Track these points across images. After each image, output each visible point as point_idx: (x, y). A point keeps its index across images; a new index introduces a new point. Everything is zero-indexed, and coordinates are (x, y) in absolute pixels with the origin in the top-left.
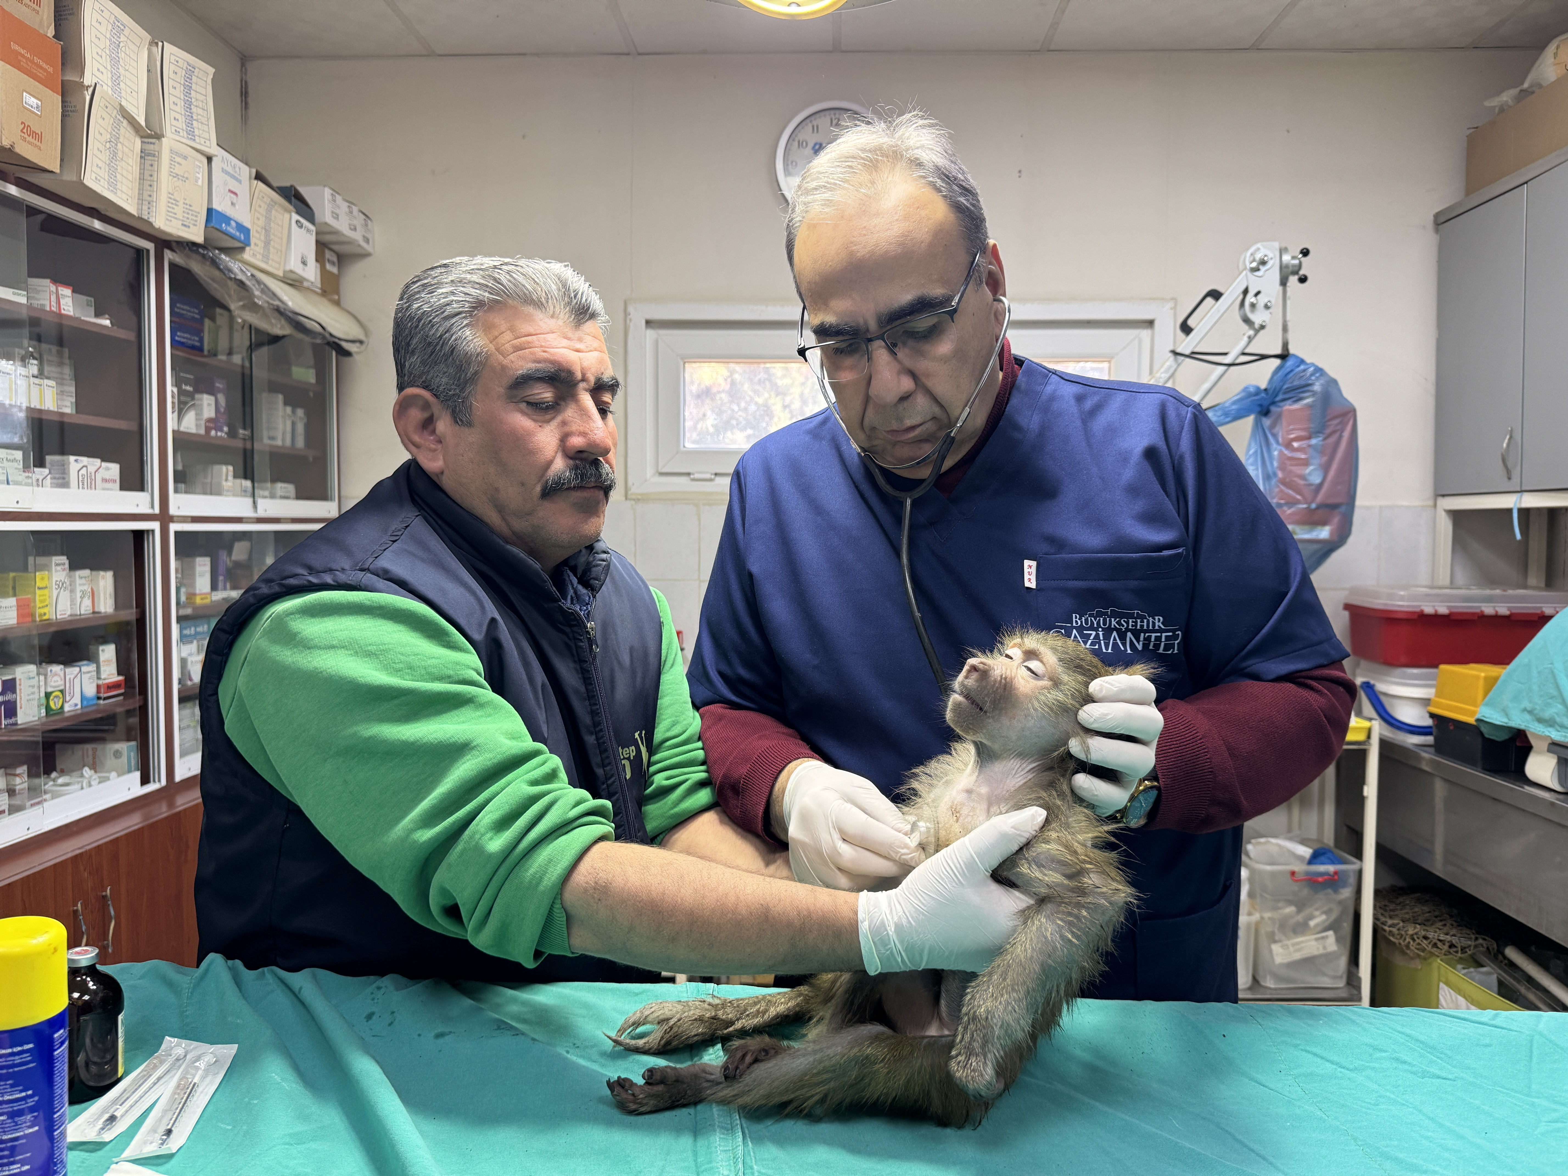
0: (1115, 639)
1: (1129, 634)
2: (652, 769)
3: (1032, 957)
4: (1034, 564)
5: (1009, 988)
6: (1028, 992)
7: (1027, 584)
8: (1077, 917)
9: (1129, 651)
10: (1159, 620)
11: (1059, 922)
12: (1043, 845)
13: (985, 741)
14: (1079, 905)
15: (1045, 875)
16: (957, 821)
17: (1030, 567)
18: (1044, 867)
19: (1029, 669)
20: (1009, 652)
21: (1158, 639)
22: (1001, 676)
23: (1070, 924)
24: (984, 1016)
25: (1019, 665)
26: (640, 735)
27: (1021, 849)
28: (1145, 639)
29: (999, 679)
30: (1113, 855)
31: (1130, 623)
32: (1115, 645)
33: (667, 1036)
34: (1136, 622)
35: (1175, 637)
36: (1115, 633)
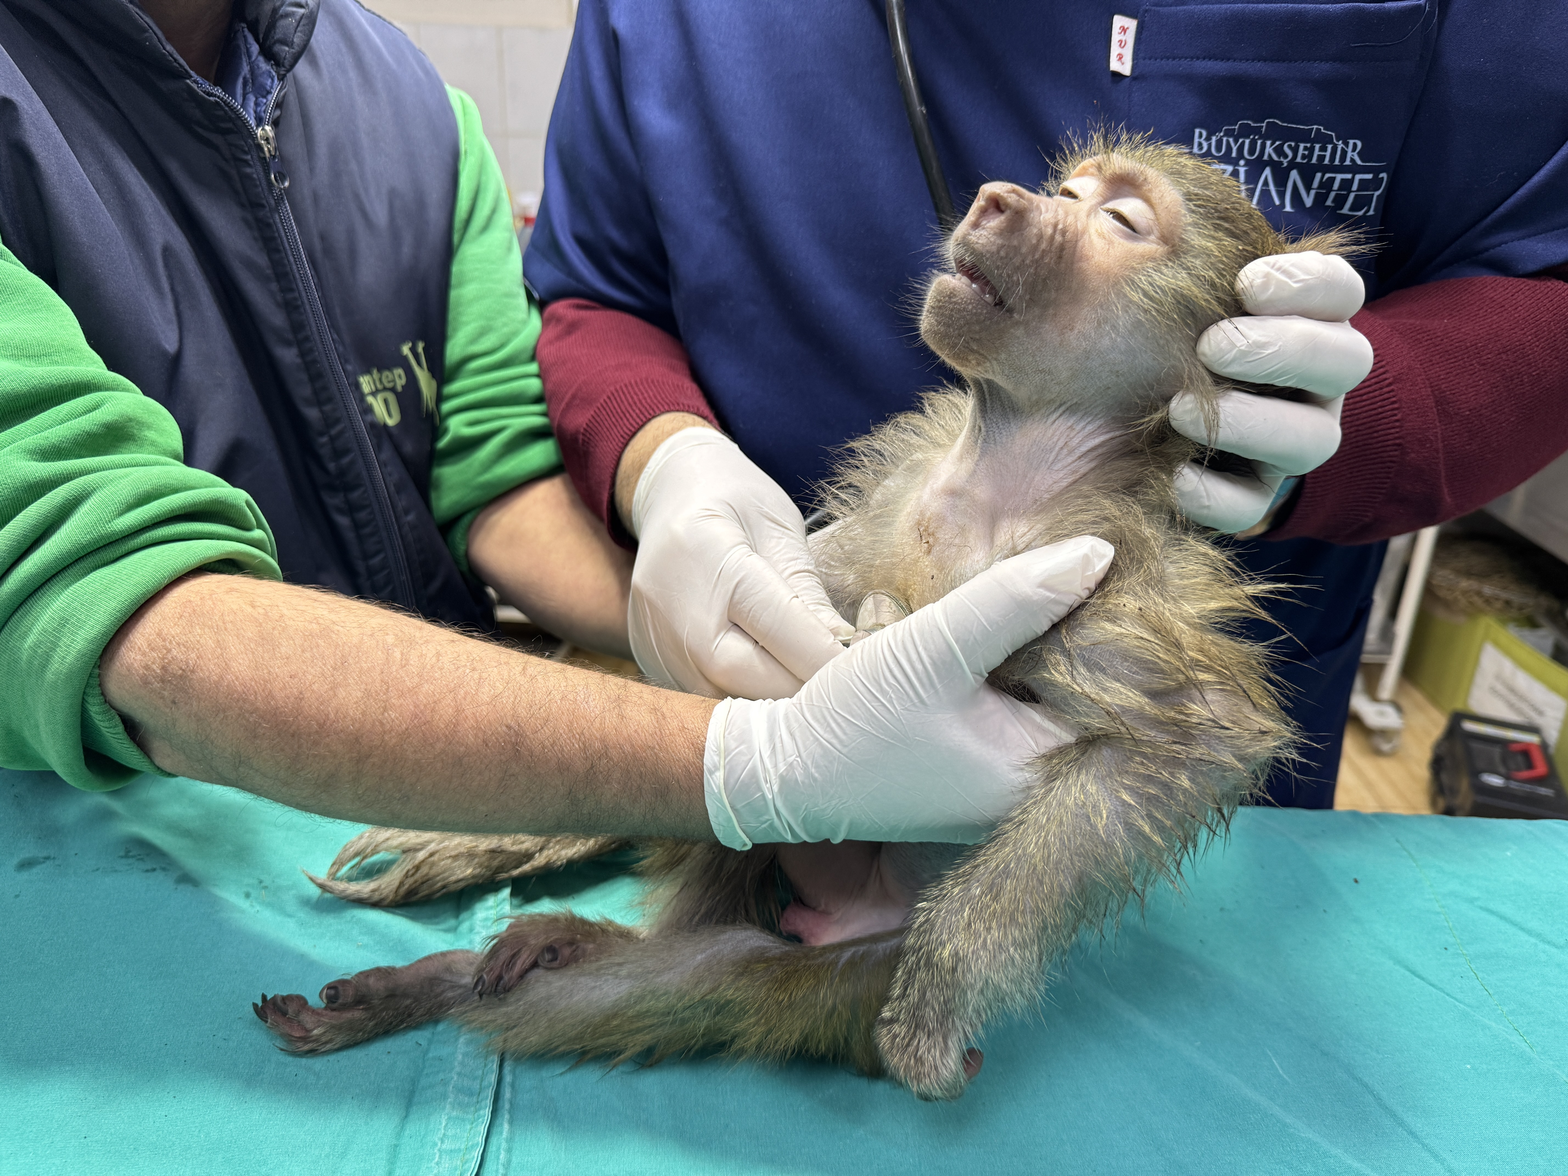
0: (1266, 183)
1: (1294, 175)
2: (446, 407)
3: (1059, 862)
4: (1131, 24)
5: (1005, 919)
6: (1045, 928)
7: (1115, 65)
8: (1166, 787)
9: (1288, 208)
10: (1355, 146)
11: (1126, 797)
12: (1108, 626)
13: (999, 380)
14: (1175, 763)
15: (1105, 690)
16: (929, 552)
17: (1124, 30)
18: (1103, 670)
19: (1119, 217)
20: (1070, 184)
21: (1346, 185)
22: (1055, 226)
23: (1151, 799)
24: (949, 965)
25: (1092, 211)
26: (413, 350)
27: (1055, 627)
28: (1322, 185)
29: (1050, 231)
30: (1258, 649)
31: (1301, 151)
32: (1265, 193)
33: (410, 881)
34: (1311, 150)
35: (1376, 183)
36: (1267, 172)
